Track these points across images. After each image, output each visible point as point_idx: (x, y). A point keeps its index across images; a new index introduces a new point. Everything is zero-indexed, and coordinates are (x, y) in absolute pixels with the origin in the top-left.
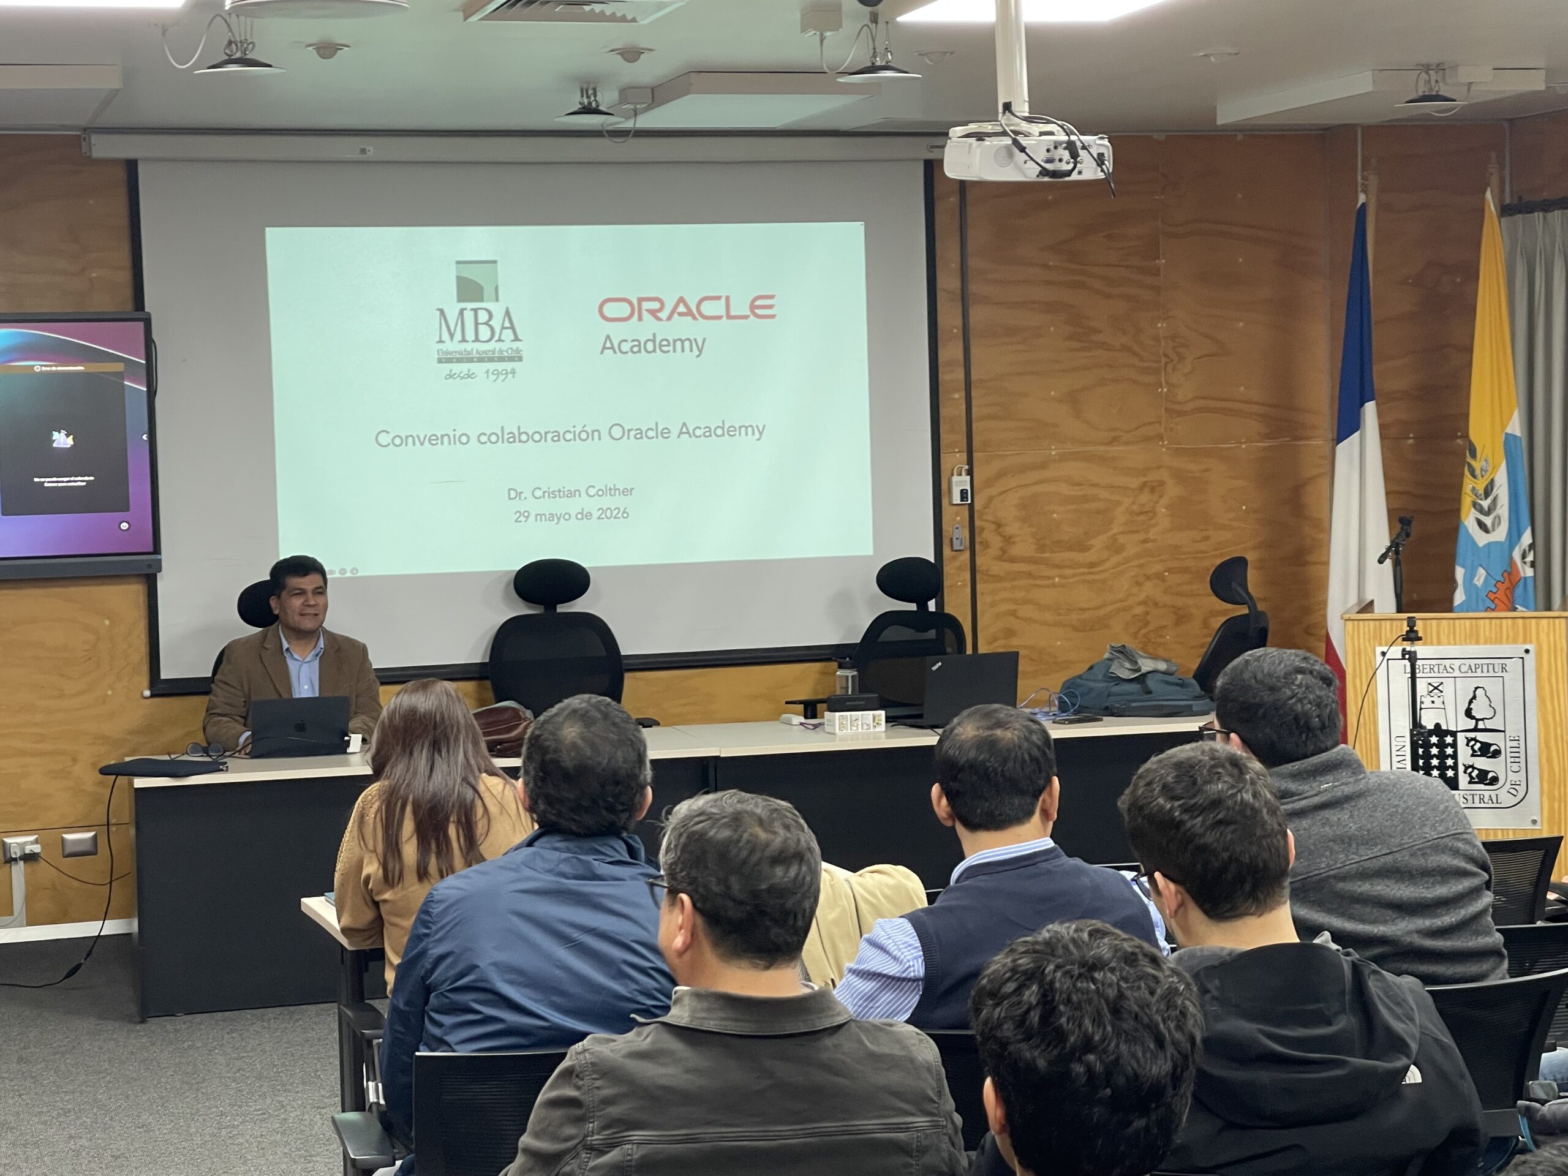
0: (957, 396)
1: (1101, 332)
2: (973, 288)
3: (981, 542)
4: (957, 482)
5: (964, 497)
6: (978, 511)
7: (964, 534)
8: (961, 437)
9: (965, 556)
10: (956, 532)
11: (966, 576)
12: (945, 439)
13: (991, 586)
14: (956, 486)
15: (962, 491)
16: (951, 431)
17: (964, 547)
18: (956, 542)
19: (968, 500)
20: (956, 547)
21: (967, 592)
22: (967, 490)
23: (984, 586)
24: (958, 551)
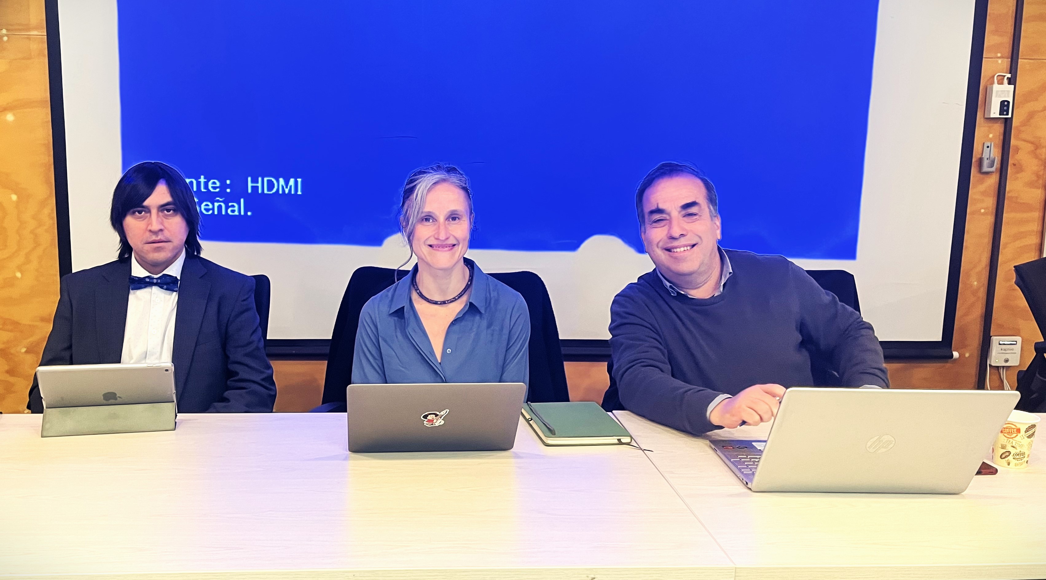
3: (1015, 165)
4: (997, 91)
5: (1005, 111)
6: (1017, 127)
7: (994, 153)
8: (1007, 40)
9: (993, 180)
10: (986, 151)
11: (990, 202)
12: (990, 40)
13: (1019, 216)
14: (996, 97)
15: (1004, 101)
16: (996, 32)
17: (993, 169)
18: (986, 163)
19: (1007, 114)
20: (985, 169)
21: (990, 220)
22: (1008, 102)
23: (1012, 215)
24: (987, 173)
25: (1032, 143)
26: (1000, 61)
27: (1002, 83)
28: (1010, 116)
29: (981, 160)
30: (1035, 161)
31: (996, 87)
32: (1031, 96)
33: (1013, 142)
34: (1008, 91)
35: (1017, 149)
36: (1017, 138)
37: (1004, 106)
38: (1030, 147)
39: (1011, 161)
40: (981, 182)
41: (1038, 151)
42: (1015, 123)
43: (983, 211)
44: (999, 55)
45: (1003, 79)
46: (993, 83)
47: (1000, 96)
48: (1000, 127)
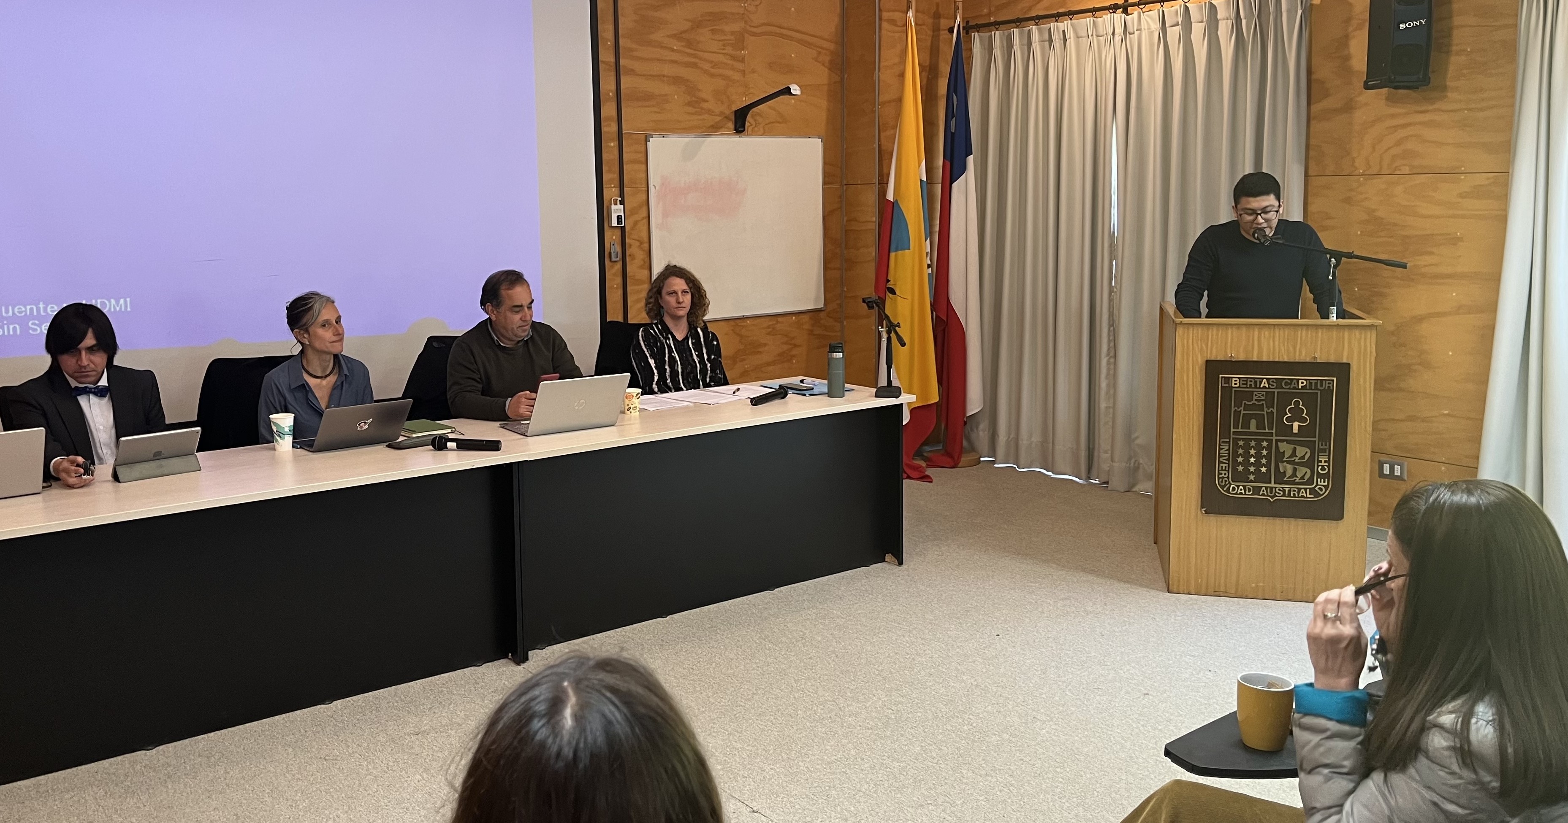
0: (612, 144)
1: (707, 101)
2: (623, 62)
3: (630, 255)
4: (614, 210)
5: (620, 222)
6: (628, 232)
7: (618, 249)
8: (616, 176)
9: (619, 266)
10: (613, 247)
11: (619, 280)
12: (606, 177)
13: (636, 288)
14: (614, 213)
15: (619, 216)
16: (609, 171)
17: (618, 259)
18: (613, 255)
20: (614, 259)
21: (620, 292)
22: (621, 216)
23: (632, 288)
24: (615, 262)
25: (638, 241)
26: (613, 190)
27: (616, 204)
28: (623, 225)
29: (610, 253)
30: (642, 253)
31: (613, 207)
32: (634, 211)
33: (627, 241)
34: (620, 210)
35: (630, 246)
36: (628, 238)
37: (619, 218)
38: (638, 244)
39: (628, 253)
40: (612, 267)
41: (642, 246)
42: (627, 229)
43: (615, 286)
44: (613, 186)
45: (617, 201)
46: (611, 204)
47: (616, 213)
48: (618, 232)
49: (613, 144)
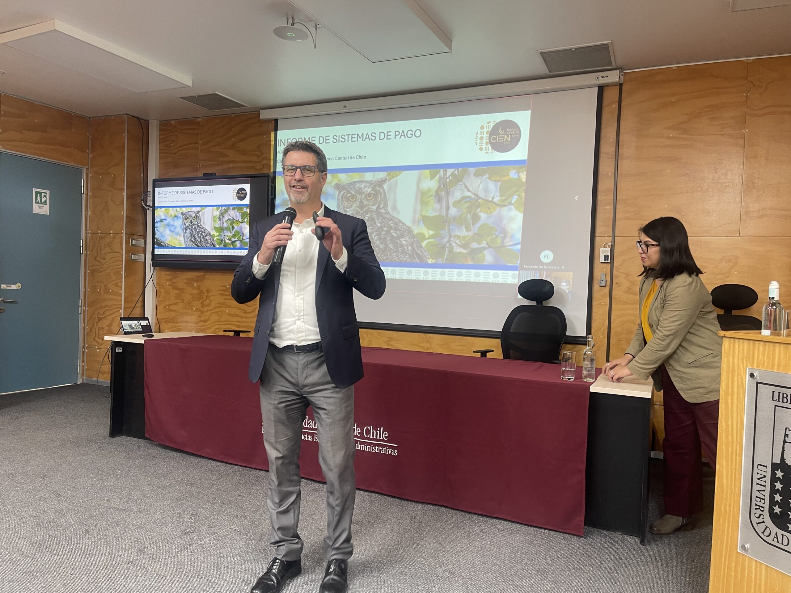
0: (608, 207)
2: (621, 151)
3: (617, 283)
4: (602, 251)
5: (606, 259)
6: (616, 267)
7: (607, 278)
8: (609, 229)
9: (607, 290)
10: (602, 277)
11: (606, 300)
12: (600, 229)
13: (620, 306)
14: (602, 253)
15: (605, 256)
16: (604, 226)
17: (606, 285)
18: (601, 282)
19: (608, 261)
20: (602, 285)
21: (606, 308)
22: (608, 256)
23: (617, 306)
24: (604, 287)
25: (624, 273)
26: (607, 238)
27: (605, 248)
30: (628, 282)
31: (601, 249)
32: (623, 253)
33: (615, 272)
34: (608, 251)
35: (618, 277)
36: (617, 271)
37: (606, 257)
38: (624, 275)
39: (614, 281)
40: (600, 290)
41: (629, 277)
42: (615, 265)
43: (603, 303)
44: (606, 235)
45: (607, 245)
46: (600, 247)
47: (604, 253)
48: (609, 266)
49: (610, 207)
